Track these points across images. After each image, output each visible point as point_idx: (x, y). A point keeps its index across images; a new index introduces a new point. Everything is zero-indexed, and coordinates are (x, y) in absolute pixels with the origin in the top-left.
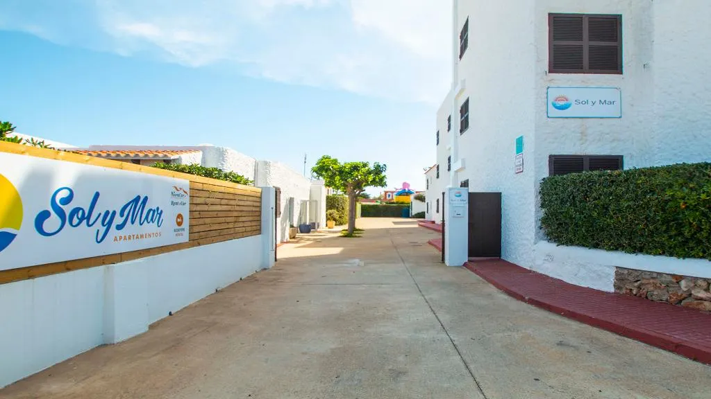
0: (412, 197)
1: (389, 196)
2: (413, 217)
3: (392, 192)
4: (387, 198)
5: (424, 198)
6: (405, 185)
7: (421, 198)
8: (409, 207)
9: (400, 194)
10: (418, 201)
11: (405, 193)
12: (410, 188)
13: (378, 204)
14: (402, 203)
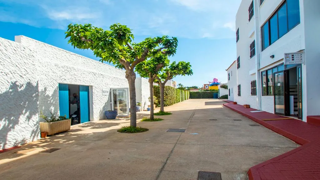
0: (219, 86)
1: (207, 87)
2: (220, 98)
3: (208, 85)
4: (206, 88)
5: (227, 87)
6: (215, 79)
7: (225, 87)
8: (217, 92)
9: (212, 85)
10: (223, 89)
11: (215, 84)
12: (218, 81)
13: (199, 91)
14: (213, 90)
